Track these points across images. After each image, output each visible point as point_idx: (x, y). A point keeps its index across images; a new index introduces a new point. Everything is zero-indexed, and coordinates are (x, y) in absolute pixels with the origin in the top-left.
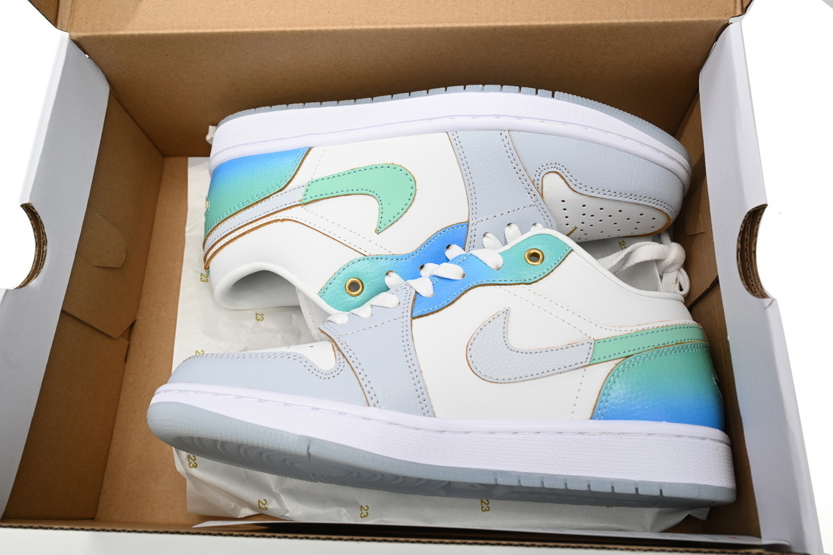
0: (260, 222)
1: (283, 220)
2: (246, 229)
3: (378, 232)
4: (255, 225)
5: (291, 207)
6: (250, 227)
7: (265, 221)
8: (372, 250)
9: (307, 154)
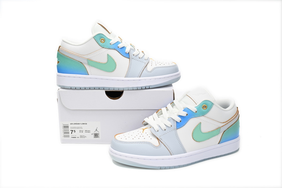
0: (229, 121)
1: (224, 123)
2: (232, 119)
3: (201, 123)
4: (230, 121)
5: (222, 126)
6: (231, 120)
7: (228, 122)
8: (202, 118)
9: (219, 142)
